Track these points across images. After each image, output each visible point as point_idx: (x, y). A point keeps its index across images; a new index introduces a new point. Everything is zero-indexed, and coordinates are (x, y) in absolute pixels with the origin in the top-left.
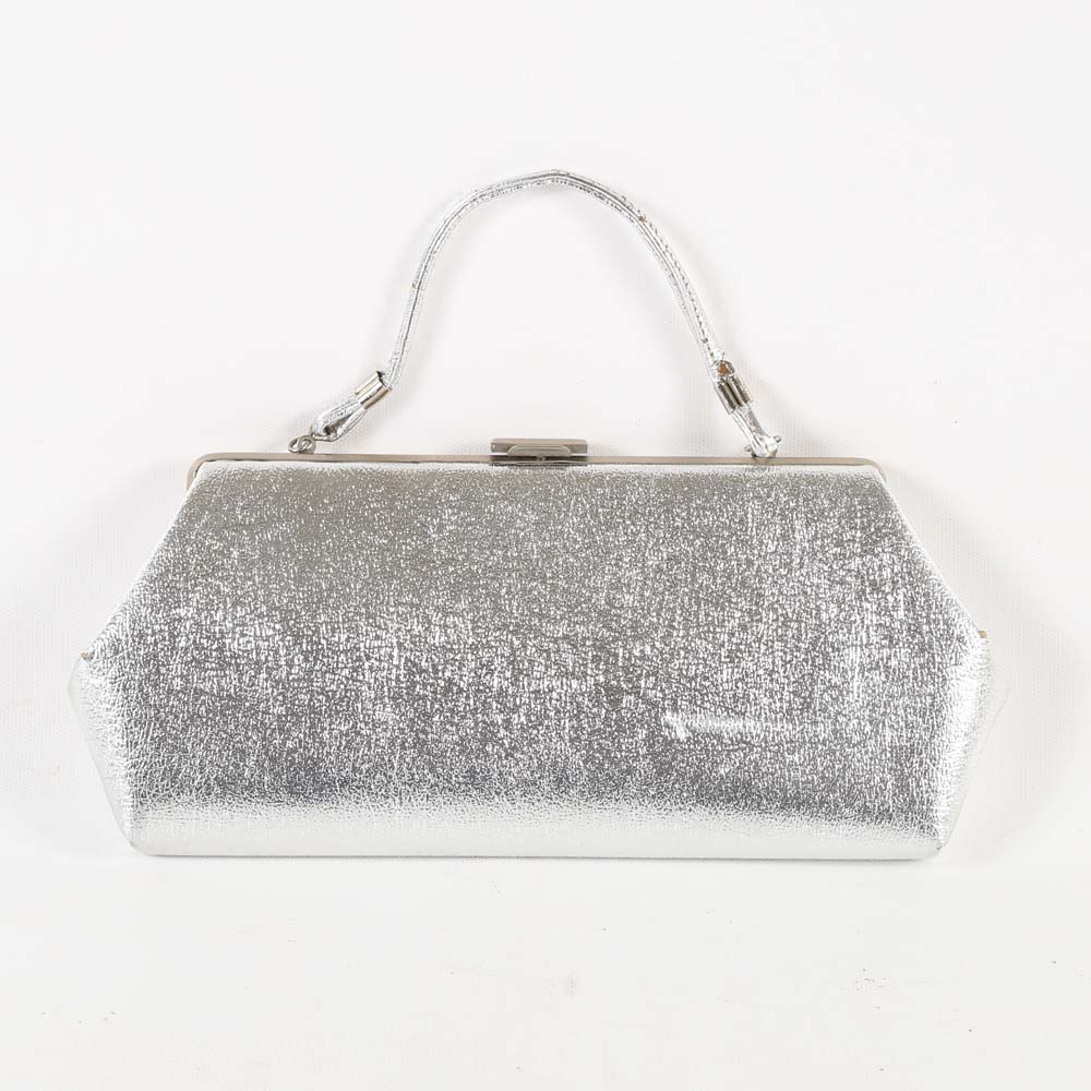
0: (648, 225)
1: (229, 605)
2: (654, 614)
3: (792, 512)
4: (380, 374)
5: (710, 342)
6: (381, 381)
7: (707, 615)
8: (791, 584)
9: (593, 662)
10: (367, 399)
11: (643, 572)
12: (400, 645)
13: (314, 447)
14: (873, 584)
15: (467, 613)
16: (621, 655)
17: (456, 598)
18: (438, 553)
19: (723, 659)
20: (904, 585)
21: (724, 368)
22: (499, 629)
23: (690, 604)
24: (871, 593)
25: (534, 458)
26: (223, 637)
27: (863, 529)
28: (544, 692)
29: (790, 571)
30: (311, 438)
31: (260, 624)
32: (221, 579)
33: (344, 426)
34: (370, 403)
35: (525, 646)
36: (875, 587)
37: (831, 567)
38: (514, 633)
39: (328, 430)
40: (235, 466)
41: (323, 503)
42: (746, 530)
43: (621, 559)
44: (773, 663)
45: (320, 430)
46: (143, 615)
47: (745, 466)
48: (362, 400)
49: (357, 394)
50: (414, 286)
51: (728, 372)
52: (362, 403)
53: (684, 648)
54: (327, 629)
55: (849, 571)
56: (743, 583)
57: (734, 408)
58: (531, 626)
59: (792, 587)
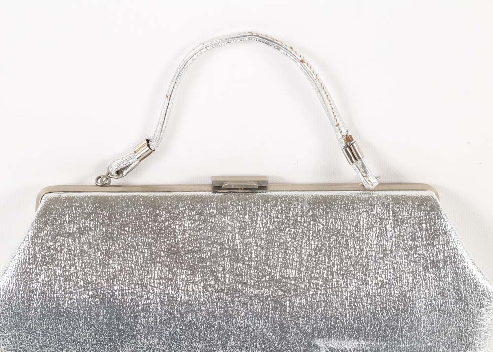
0: (306, 64)
1: (61, 282)
2: (307, 281)
3: (386, 220)
4: (148, 141)
5: (340, 125)
6: (149, 146)
7: (338, 281)
8: (386, 262)
9: (272, 309)
10: (140, 156)
11: (300, 256)
12: (162, 302)
13: (110, 182)
14: (433, 262)
15: (200, 283)
16: (288, 305)
17: (193, 274)
18: (182, 247)
19: (347, 307)
20: (451, 263)
21: (348, 139)
22: (218, 292)
23: (327, 275)
24: (432, 268)
25: (237, 189)
26: (59, 300)
27: (427, 230)
28: (245, 328)
29: (385, 255)
30: (108, 176)
31: (80, 292)
32: (57, 266)
33: (128, 170)
34: (142, 158)
35: (233, 302)
36: (435, 264)
37: (409, 253)
38: (227, 294)
39: (118, 172)
40: (64, 195)
41: (116, 218)
42: (360, 231)
43: (287, 249)
44: (376, 308)
45: (114, 173)
46: (11, 288)
47: (358, 192)
48: (137, 157)
49: (135, 152)
50: (167, 96)
51: (350, 141)
52: (137, 158)
53: (325, 301)
54: (119, 294)
55: (419, 255)
56: (357, 263)
57: (353, 162)
58: (236, 289)
59: (386, 264)
